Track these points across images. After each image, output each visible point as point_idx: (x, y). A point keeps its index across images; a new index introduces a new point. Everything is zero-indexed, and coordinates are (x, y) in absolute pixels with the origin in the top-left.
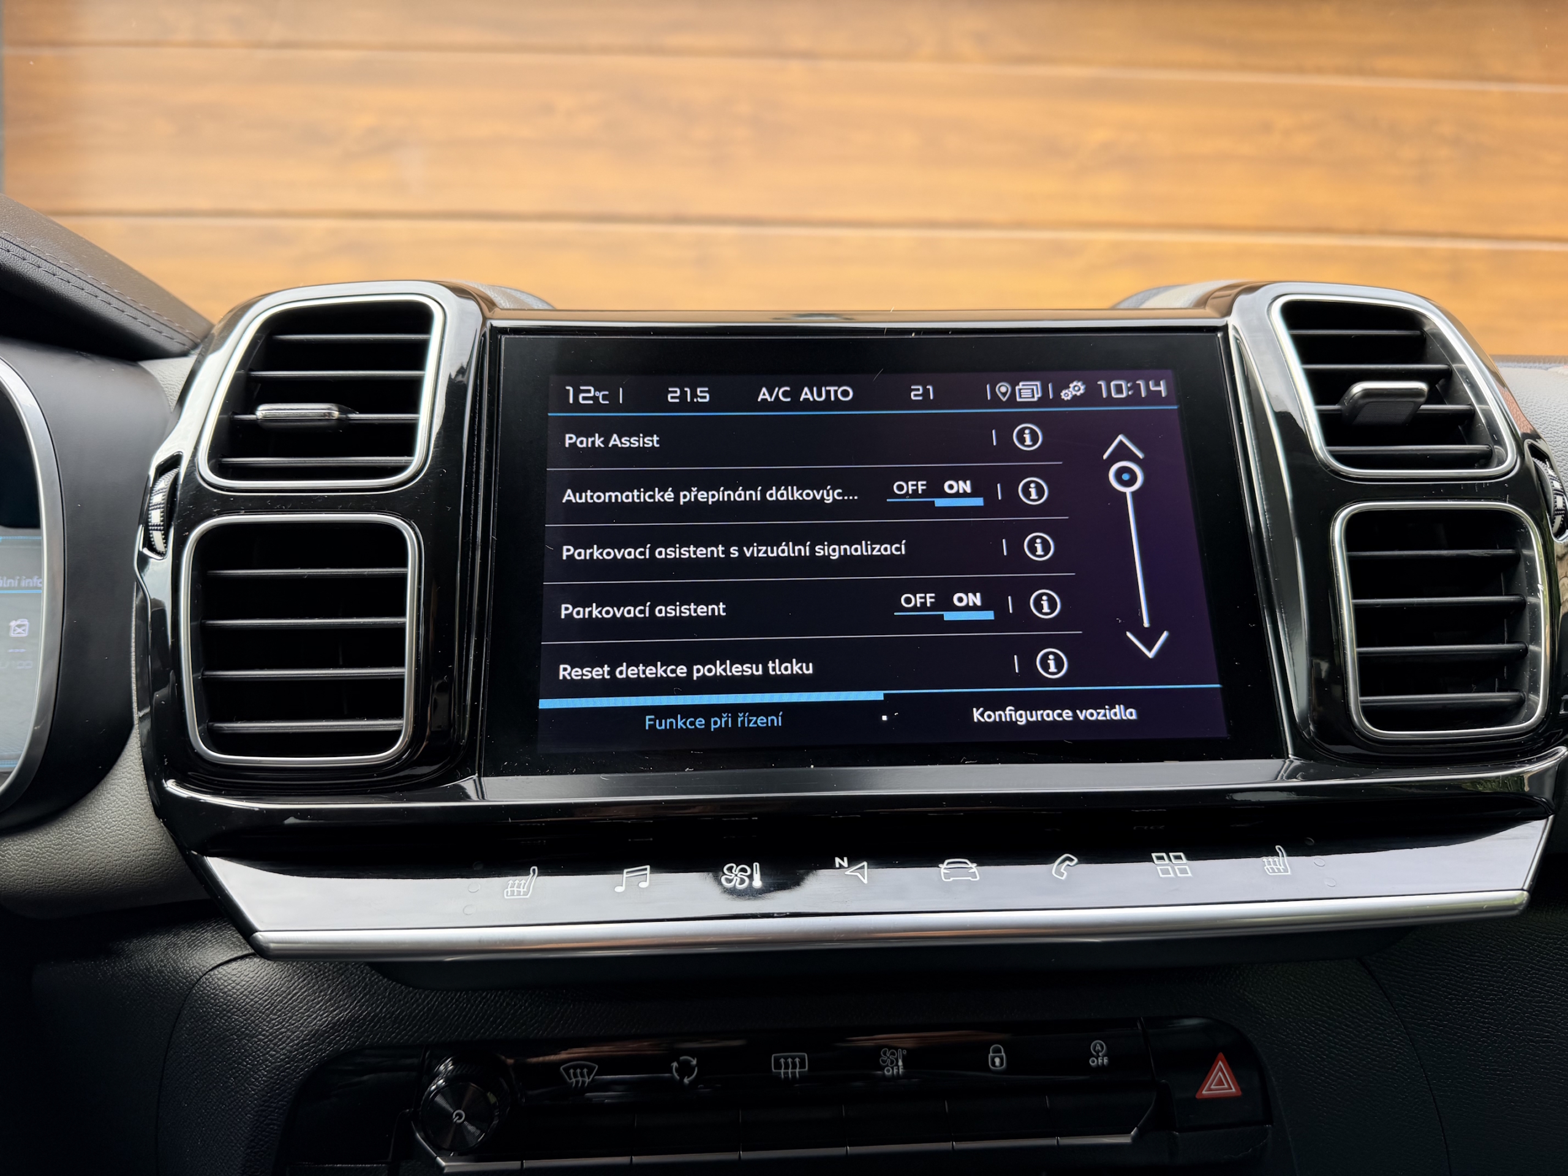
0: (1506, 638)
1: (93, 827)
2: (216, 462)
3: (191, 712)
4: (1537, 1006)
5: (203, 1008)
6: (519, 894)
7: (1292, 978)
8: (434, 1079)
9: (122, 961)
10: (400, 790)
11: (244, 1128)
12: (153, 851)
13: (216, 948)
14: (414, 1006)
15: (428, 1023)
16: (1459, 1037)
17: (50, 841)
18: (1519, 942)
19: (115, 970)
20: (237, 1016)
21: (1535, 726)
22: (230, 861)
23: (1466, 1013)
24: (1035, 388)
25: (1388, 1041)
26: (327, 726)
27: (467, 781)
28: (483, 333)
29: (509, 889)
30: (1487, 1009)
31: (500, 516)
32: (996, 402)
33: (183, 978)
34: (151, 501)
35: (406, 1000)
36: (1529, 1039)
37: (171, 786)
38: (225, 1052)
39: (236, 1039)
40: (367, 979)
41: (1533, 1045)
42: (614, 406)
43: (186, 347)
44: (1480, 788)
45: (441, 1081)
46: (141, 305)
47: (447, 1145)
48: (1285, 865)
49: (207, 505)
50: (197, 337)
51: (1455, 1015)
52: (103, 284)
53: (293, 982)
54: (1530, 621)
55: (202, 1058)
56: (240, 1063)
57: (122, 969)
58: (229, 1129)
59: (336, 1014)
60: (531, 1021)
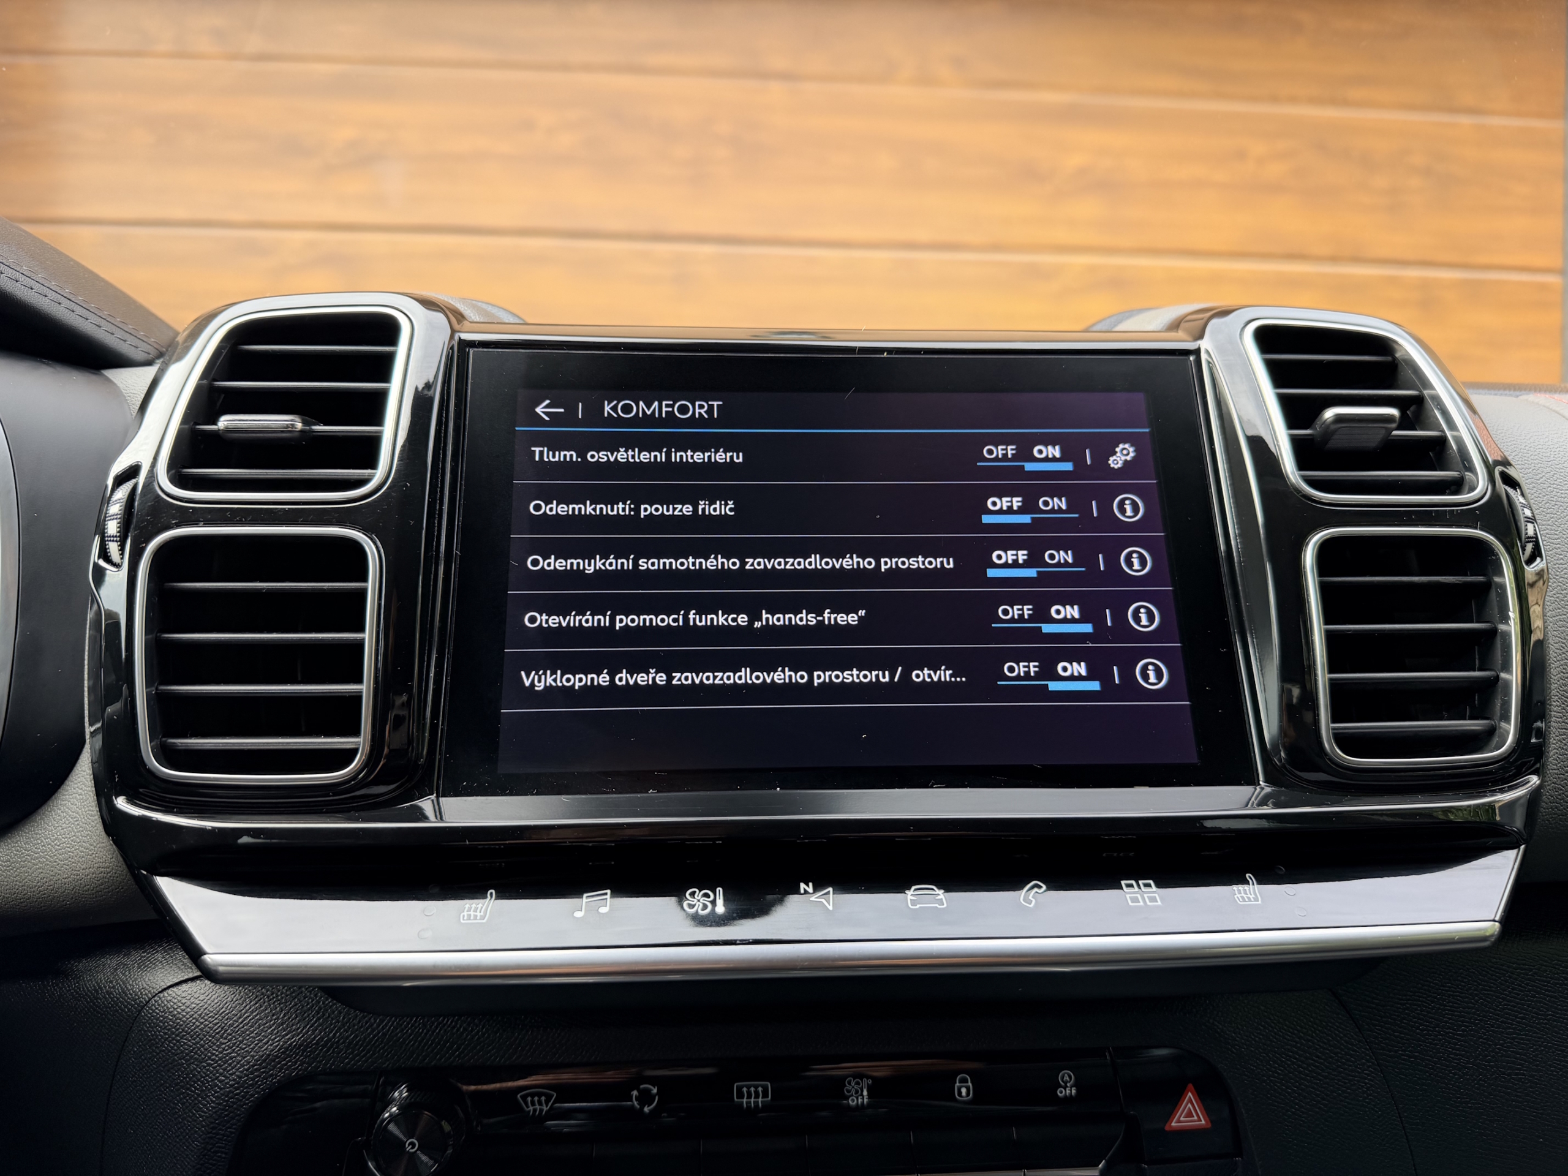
0: (1477, 666)
1: (43, 844)
2: (176, 472)
3: (143, 727)
4: (1508, 1038)
5: (152, 1031)
6: (475, 917)
8: (387, 1107)
9: (70, 981)
10: (358, 809)
11: (190, 1157)
12: (103, 869)
13: (167, 970)
14: (369, 1031)
15: (383, 1048)
16: (1430, 1069)
18: (1490, 972)
19: (63, 991)
21: (1507, 754)
22: (180, 880)
23: (1437, 1044)
25: (1358, 1072)
26: (283, 743)
27: (425, 802)
28: (450, 346)
29: (466, 913)
30: (1459, 1040)
31: (464, 529)
33: (132, 1001)
34: (108, 512)
35: (360, 1024)
36: (1500, 1071)
37: (121, 803)
38: (173, 1077)
39: (184, 1064)
40: (321, 1003)
41: (1504, 1078)
43: (151, 356)
44: (1451, 818)
45: (395, 1109)
46: (106, 313)
48: (1255, 894)
49: (164, 516)
50: (162, 347)
51: (1426, 1046)
52: (66, 290)
53: (244, 1005)
54: (1501, 649)
55: (150, 1083)
56: (188, 1089)
57: (70, 990)
58: (175, 1157)
59: (288, 1039)
60: (488, 1047)
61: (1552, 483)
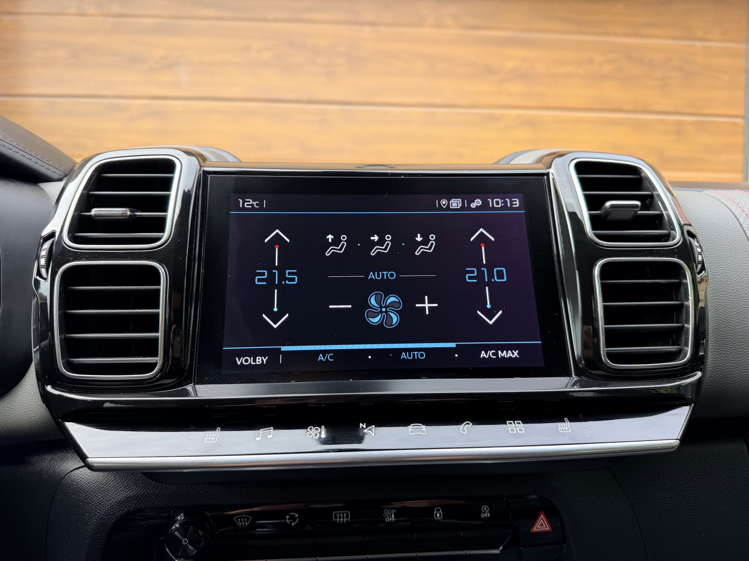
0: (674, 321)
1: (15, 405)
2: (72, 235)
3: (58, 354)
4: (689, 490)
5: (66, 490)
6: (211, 440)
7: (576, 476)
8: (174, 524)
9: (29, 466)
10: (157, 390)
11: (85, 546)
12: (42, 417)
13: (73, 462)
14: (166, 489)
15: (172, 497)
16: (653, 504)
18: (682, 459)
19: (26, 471)
20: (82, 494)
21: (687, 362)
22: (76, 424)
23: (656, 493)
24: (458, 202)
25: (620, 505)
26: (123, 360)
27: (189, 387)
28: (199, 174)
29: (207, 438)
30: (666, 491)
31: (206, 260)
32: (440, 208)
33: (57, 476)
34: (41, 254)
35: (162, 486)
36: (685, 505)
38: (77, 510)
39: (81, 505)
40: (144, 477)
41: (687, 508)
42: (261, 209)
43: (61, 176)
44: (661, 391)
45: (178, 525)
47: (179, 555)
48: (568, 428)
49: (67, 256)
50: (67, 171)
51: (651, 493)
52: (21, 146)
53: (109, 478)
54: (685, 314)
55: (66, 513)
56: (83, 516)
57: (29, 470)
58: (78, 546)
59: (129, 493)
60: (220, 496)
61: (713, 234)
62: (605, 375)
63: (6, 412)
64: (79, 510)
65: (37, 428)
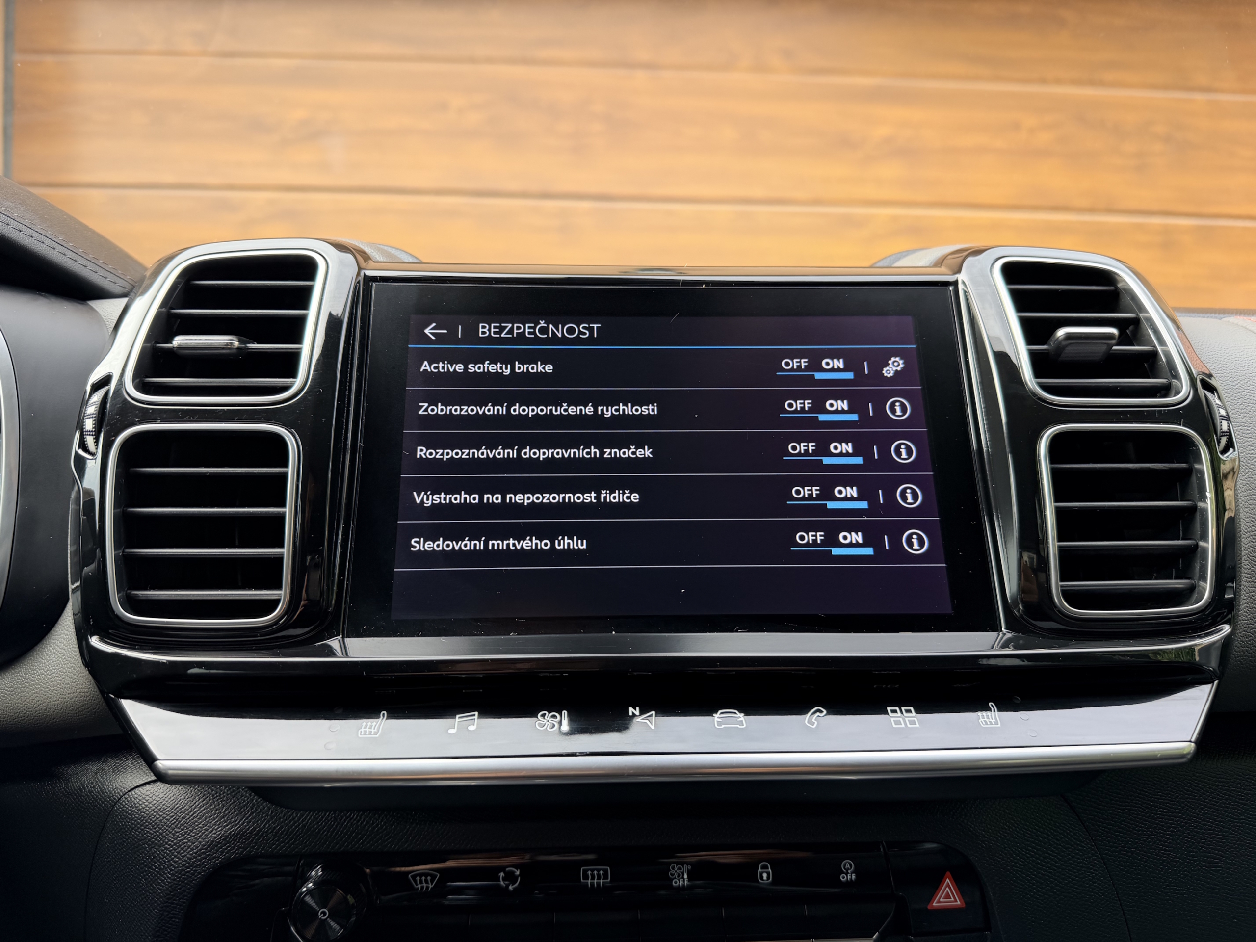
0: (1181, 536)
1: (38, 674)
2: (140, 381)
3: (112, 582)
4: (1208, 837)
5: (122, 822)
6: (370, 733)
7: (1007, 811)
8: (305, 883)
9: (61, 782)
10: (279, 647)
12: (84, 694)
13: (135, 773)
14: (292, 823)
15: (302, 837)
16: (1145, 862)
17: (4, 685)
19: (56, 790)
20: (149, 828)
21: (1204, 607)
22: (140, 702)
23: (1150, 842)
25: (1085, 864)
26: (222, 594)
27: (333, 641)
28: (357, 280)
30: (1168, 839)
31: (366, 427)
33: (108, 797)
34: (86, 412)
35: (285, 818)
36: (1202, 864)
38: (139, 858)
39: (147, 848)
40: (255, 801)
41: (1205, 869)
43: (123, 290)
44: (1159, 658)
45: (311, 885)
46: (91, 256)
48: (996, 719)
49: (130, 416)
50: (134, 282)
51: (1141, 843)
52: (60, 238)
53: (194, 801)
54: (1200, 523)
55: (121, 863)
58: (139, 921)
59: (228, 829)
60: (385, 837)
61: (1246, 388)
62: (1060, 629)
63: (23, 686)
64: (143, 857)
65: (74, 714)
